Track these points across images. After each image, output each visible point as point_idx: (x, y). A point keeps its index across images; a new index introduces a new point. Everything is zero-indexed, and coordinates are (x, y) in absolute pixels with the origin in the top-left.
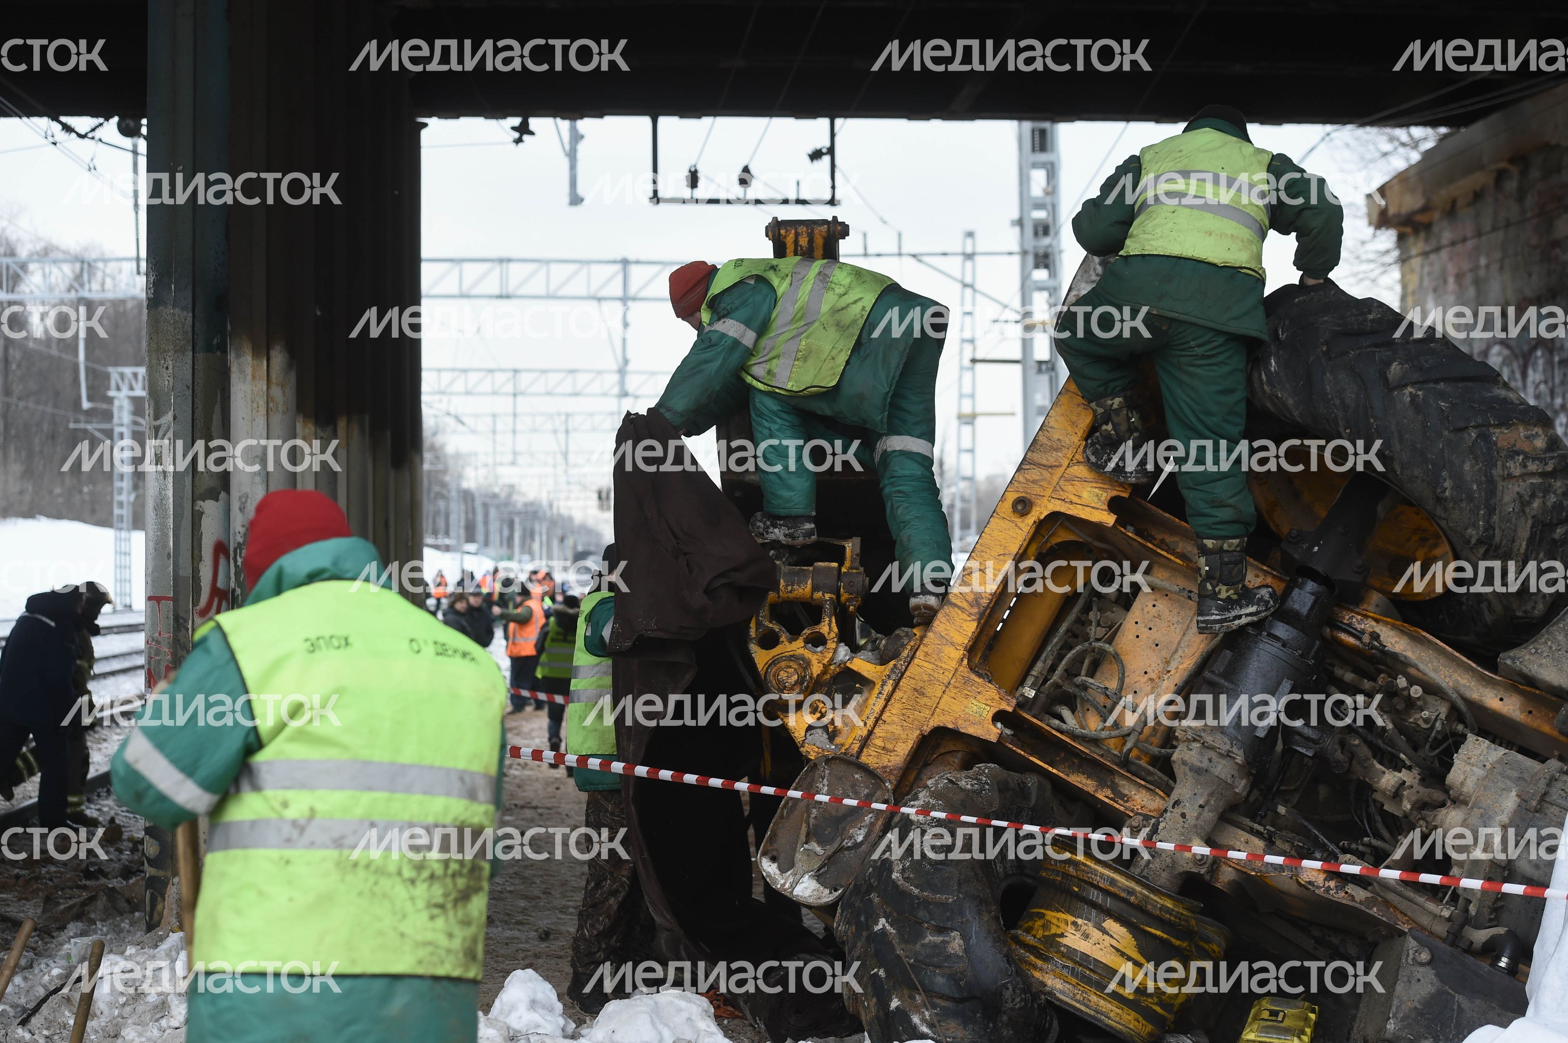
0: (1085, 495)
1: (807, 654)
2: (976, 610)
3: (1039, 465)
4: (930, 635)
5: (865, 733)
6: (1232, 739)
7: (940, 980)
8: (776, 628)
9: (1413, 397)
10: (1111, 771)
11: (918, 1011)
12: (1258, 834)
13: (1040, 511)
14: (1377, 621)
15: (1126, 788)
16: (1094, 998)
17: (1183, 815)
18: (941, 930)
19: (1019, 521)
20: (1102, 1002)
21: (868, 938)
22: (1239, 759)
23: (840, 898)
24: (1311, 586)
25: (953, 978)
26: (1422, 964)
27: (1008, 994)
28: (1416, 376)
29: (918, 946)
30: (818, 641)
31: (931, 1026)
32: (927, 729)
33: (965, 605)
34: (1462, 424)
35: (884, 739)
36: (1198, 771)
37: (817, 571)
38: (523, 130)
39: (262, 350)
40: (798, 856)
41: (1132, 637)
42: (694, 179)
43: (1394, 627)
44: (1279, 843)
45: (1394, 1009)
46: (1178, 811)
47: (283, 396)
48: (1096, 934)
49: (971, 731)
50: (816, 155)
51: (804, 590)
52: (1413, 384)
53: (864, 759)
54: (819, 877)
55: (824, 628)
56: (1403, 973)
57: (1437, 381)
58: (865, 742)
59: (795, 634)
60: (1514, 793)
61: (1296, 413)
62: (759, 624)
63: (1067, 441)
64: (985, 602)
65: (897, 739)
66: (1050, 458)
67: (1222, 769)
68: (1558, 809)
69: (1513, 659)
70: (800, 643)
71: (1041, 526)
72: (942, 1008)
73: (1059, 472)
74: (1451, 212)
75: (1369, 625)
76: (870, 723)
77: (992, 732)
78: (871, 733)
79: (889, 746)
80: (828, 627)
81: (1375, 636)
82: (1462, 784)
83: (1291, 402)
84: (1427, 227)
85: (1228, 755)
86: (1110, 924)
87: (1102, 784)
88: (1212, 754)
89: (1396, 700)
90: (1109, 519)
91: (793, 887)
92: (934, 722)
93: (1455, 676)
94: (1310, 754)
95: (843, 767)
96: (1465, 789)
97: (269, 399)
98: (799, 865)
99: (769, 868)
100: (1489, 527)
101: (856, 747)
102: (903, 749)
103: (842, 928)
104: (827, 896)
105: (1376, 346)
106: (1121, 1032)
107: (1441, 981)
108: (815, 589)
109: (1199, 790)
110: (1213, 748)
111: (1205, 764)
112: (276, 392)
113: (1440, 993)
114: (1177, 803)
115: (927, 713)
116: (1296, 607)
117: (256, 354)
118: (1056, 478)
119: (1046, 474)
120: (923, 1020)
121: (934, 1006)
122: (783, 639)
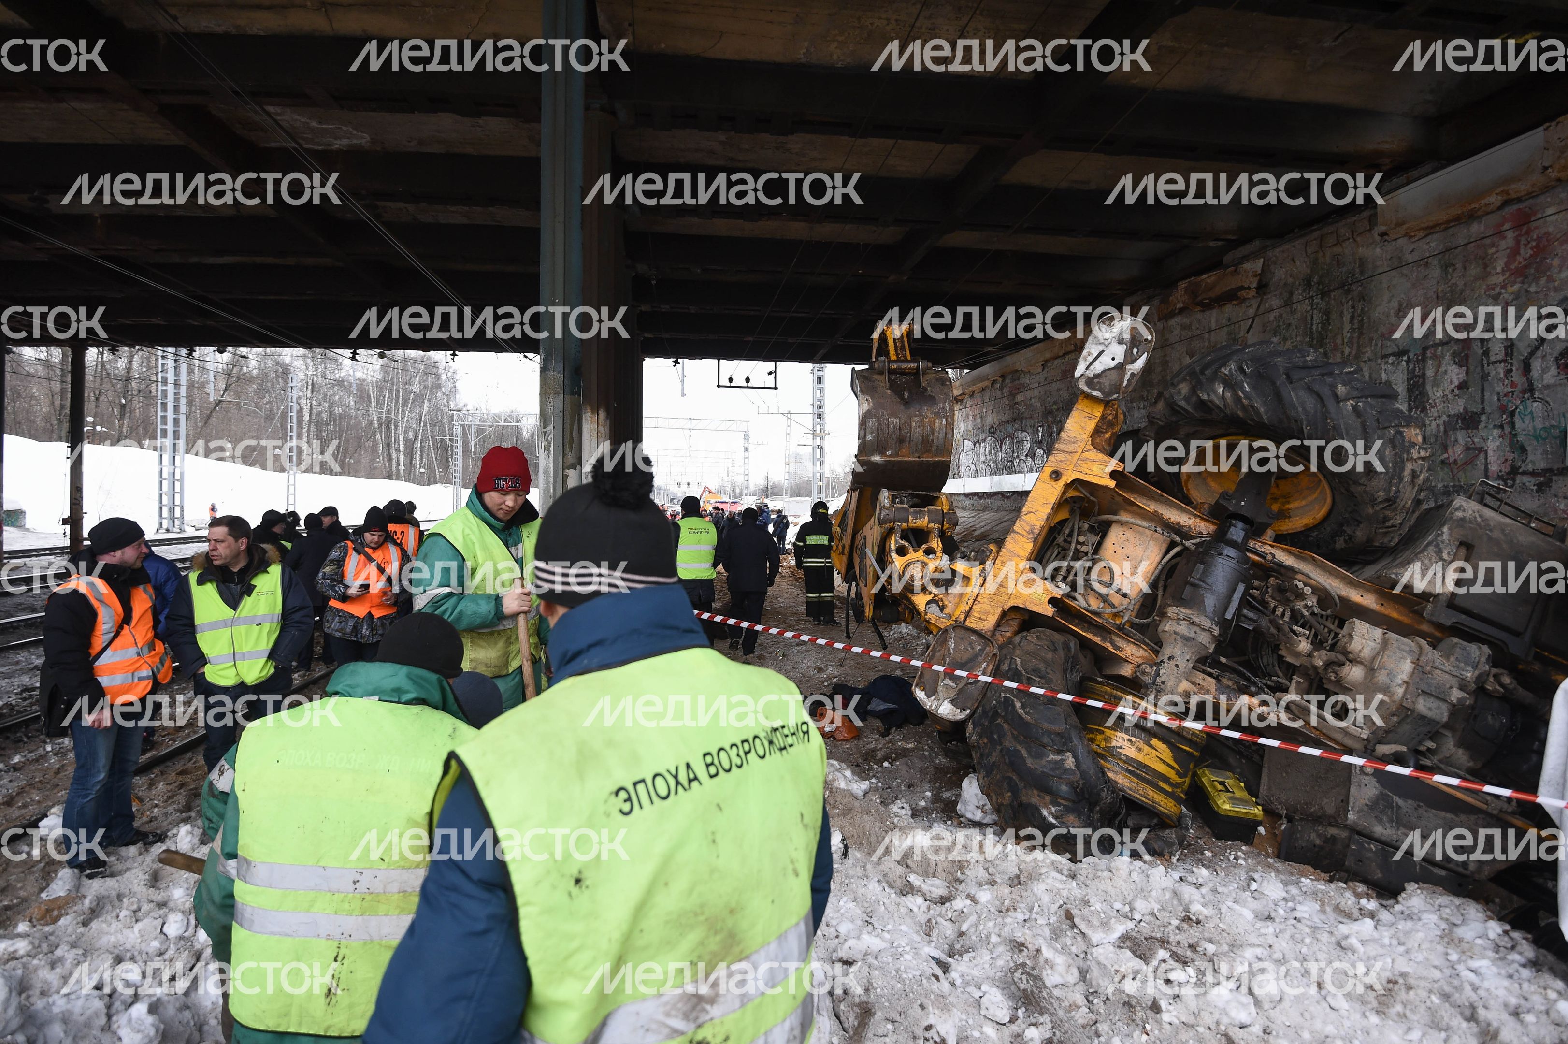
0: (1095, 469)
1: (925, 559)
2: (1031, 536)
3: (1064, 451)
4: (1003, 550)
5: (967, 609)
6: (1212, 619)
7: (1064, 788)
8: (907, 544)
9: (1355, 408)
10: (1109, 632)
11: (1046, 806)
12: (1210, 675)
13: (1067, 478)
14: (1272, 546)
15: (1120, 643)
16: (1151, 793)
17: (1177, 666)
18: (1059, 752)
19: (1054, 484)
20: (1156, 796)
21: (1001, 751)
22: (1216, 633)
23: (970, 716)
24: (1240, 525)
25: (1071, 784)
26: (1367, 774)
27: (1104, 794)
28: (1355, 394)
29: (1044, 762)
30: (929, 552)
31: (1056, 818)
32: (1006, 608)
33: (1024, 533)
34: (1387, 425)
35: (980, 613)
36: (1186, 639)
37: (929, 510)
38: (676, 362)
39: (595, 410)
40: (940, 688)
41: (1112, 552)
42: (731, 380)
43: (1284, 550)
44: (1224, 681)
45: (1351, 804)
46: (1173, 663)
47: (604, 430)
48: (1146, 749)
49: (1035, 609)
50: (770, 373)
51: (923, 522)
52: (1353, 398)
53: (967, 624)
54: (953, 702)
55: (934, 545)
56: (1354, 780)
57: (1366, 398)
58: (968, 614)
59: (917, 546)
60: (1409, 661)
61: (1265, 417)
62: (896, 541)
63: (1079, 438)
64: (1037, 531)
65: (988, 613)
66: (1070, 448)
67: (1204, 638)
68: (1439, 672)
69: (1396, 574)
70: (921, 553)
71: (1068, 486)
72: (1064, 806)
73: (1077, 456)
74: (972, 395)
75: (1267, 549)
76: (970, 602)
77: (1049, 611)
78: (971, 608)
79: (983, 617)
80: (936, 543)
81: (1274, 556)
82: (1360, 651)
83: (1262, 410)
84: (961, 401)
85: (1209, 631)
86: (1155, 742)
87: (1104, 639)
88: (1197, 629)
89: (1288, 594)
90: (1112, 484)
91: (937, 708)
92: (1011, 603)
93: (1329, 581)
94: (1251, 628)
95: (963, 632)
96: (1362, 655)
97: (598, 432)
98: (941, 694)
99: (920, 694)
100: (1398, 491)
101: (962, 617)
102: (993, 619)
103: (974, 738)
104: (960, 716)
105: (1323, 375)
106: (1166, 814)
107: (1382, 785)
108: (929, 522)
109: (1186, 650)
110: (1199, 626)
111: (1192, 635)
112: (601, 429)
113: (1382, 793)
114: (1170, 658)
115: (1006, 597)
116: (1235, 538)
117: (592, 413)
118: (1075, 459)
119: (1068, 457)
120: (1050, 813)
121: (1059, 805)
122: (911, 550)
